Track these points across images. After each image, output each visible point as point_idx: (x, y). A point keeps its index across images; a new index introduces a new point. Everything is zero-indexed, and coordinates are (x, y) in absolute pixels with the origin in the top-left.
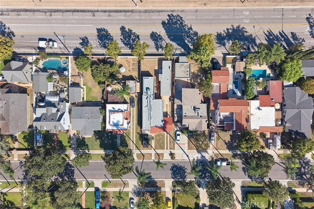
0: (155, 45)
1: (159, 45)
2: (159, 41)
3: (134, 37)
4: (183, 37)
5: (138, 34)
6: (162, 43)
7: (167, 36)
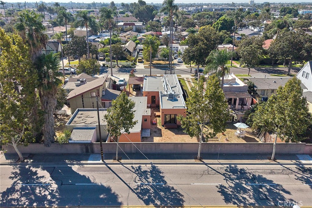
0: (163, 177)
1: (151, 179)
2: (149, 188)
3: (244, 198)
4: (57, 199)
5: (231, 205)
6: (139, 183)
7: (120, 200)
